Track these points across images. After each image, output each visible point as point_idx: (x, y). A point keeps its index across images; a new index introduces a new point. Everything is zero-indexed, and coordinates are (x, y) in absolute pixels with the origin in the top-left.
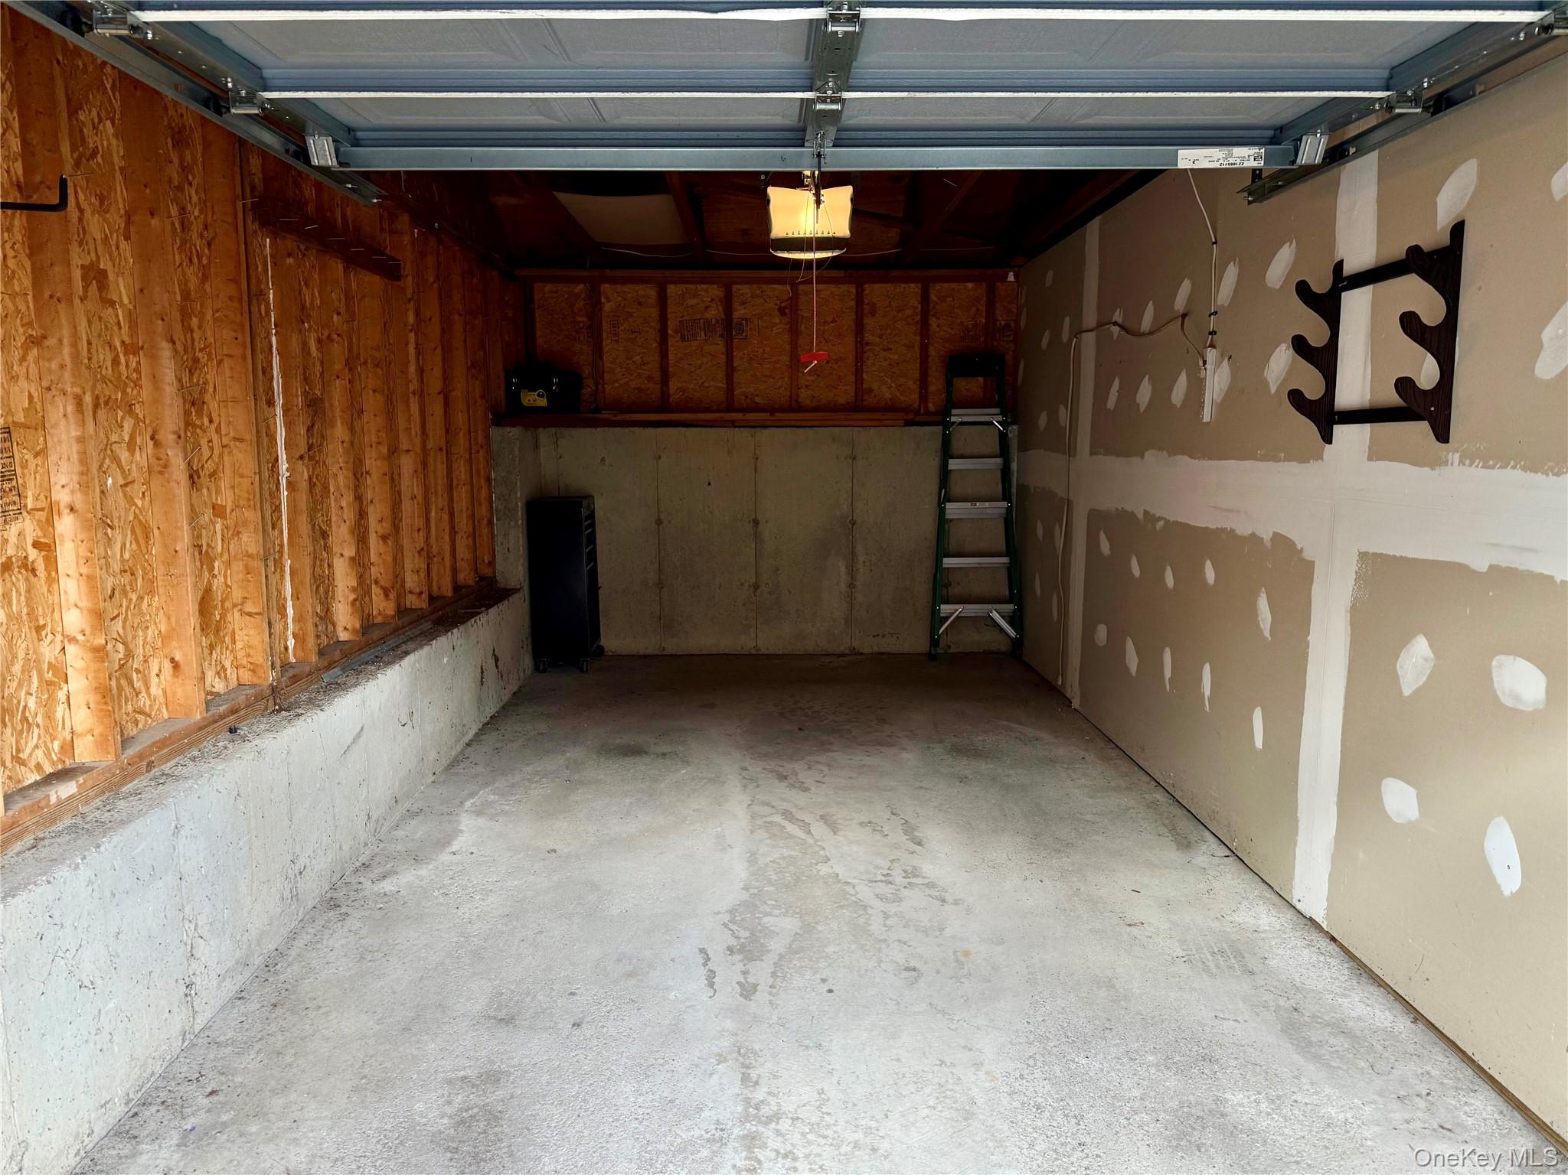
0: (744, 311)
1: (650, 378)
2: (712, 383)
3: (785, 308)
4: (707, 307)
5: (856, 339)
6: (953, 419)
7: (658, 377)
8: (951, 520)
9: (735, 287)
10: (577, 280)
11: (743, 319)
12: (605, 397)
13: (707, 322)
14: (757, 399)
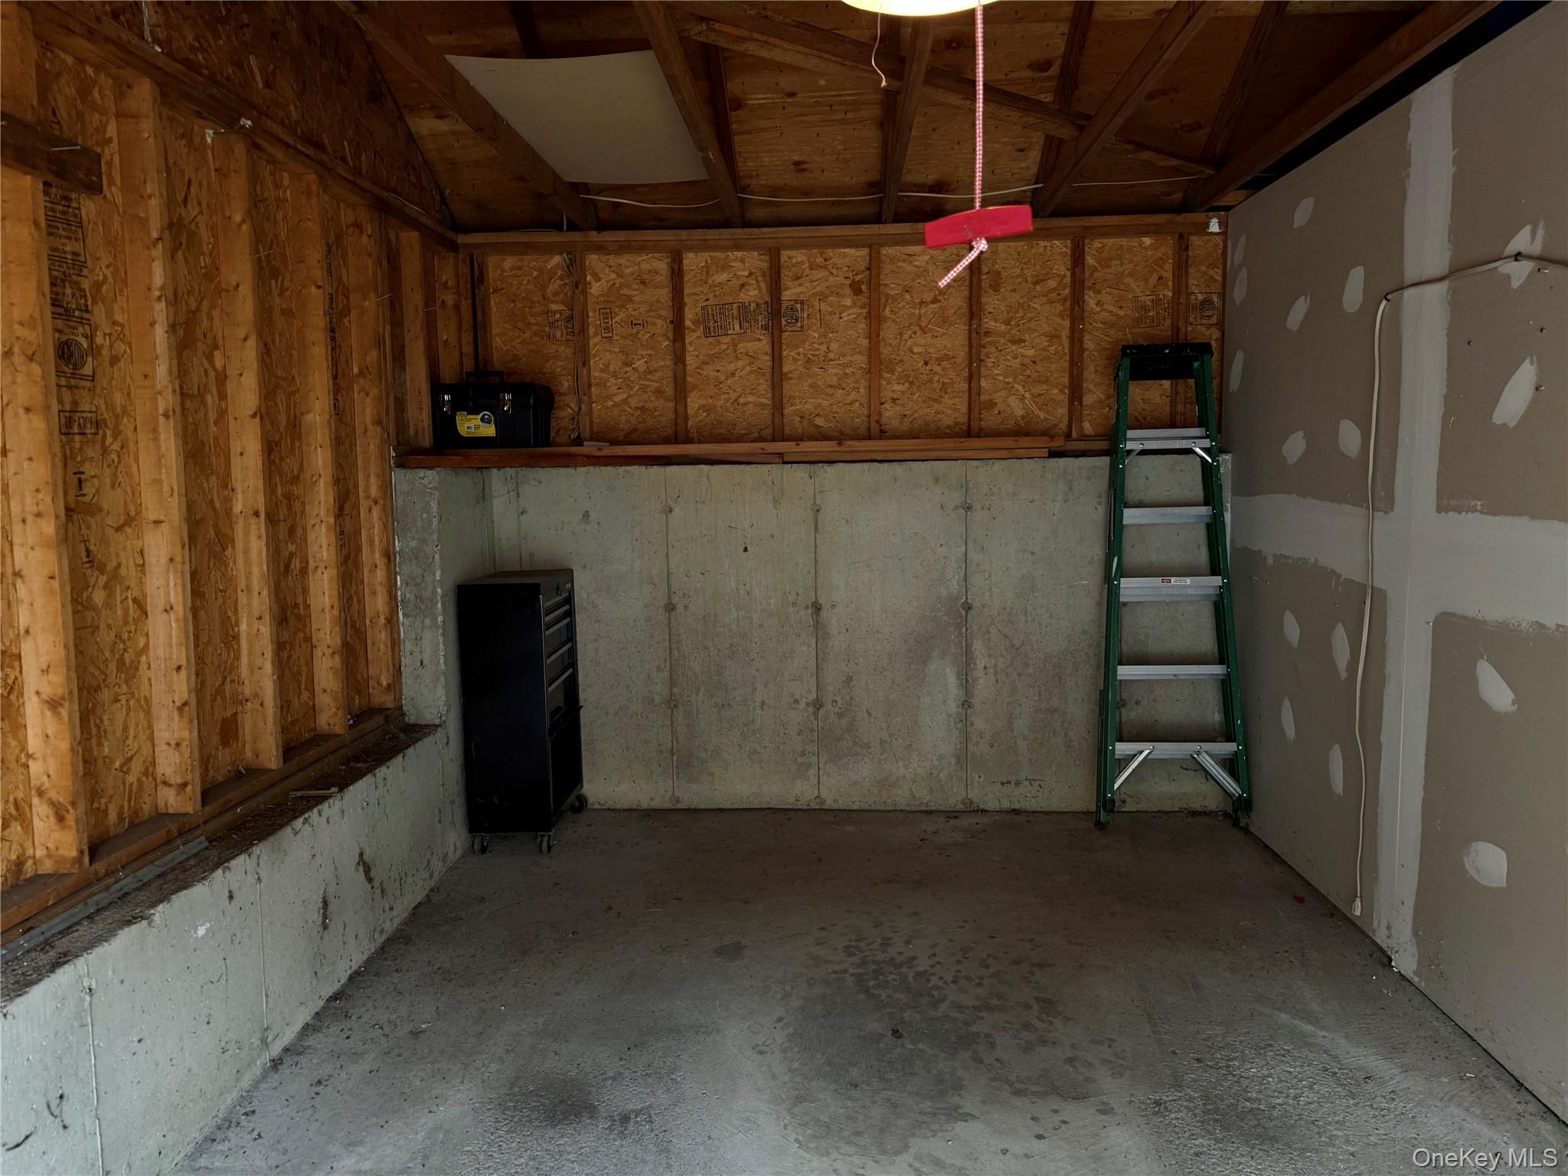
0: (799, 290)
1: (659, 392)
2: (751, 399)
3: (861, 282)
4: (743, 285)
5: (970, 326)
6: (1130, 446)
7: (670, 391)
8: (1125, 604)
9: (785, 254)
10: (549, 249)
11: (796, 301)
12: (591, 422)
13: (743, 307)
14: (819, 421)
